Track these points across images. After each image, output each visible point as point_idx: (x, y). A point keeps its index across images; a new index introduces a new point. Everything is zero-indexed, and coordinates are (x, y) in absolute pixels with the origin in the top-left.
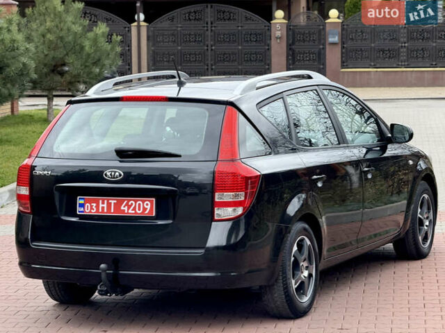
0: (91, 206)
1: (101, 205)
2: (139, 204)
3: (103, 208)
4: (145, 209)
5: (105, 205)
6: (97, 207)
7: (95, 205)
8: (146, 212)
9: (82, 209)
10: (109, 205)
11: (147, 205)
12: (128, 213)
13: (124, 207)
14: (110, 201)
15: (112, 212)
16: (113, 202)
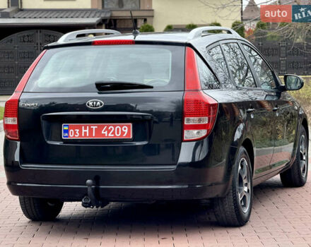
12: (108, 136)
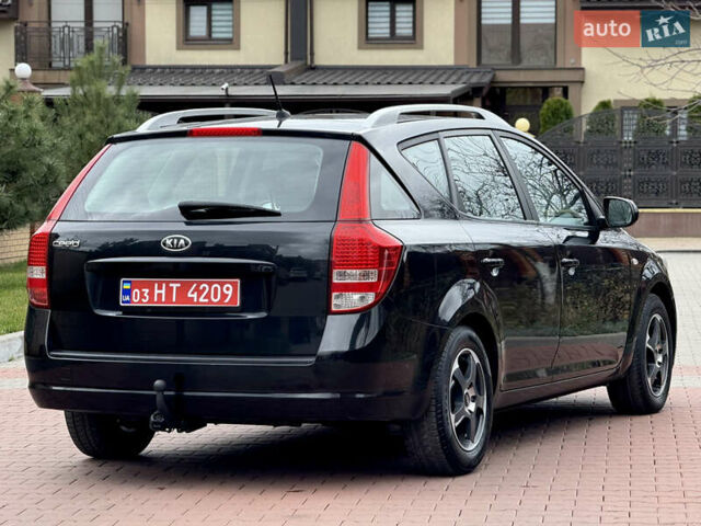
0: (142, 293)
1: (157, 292)
2: (216, 289)
3: (160, 295)
4: (224, 296)
5: (163, 292)
6: (151, 294)
7: (147, 291)
8: (227, 301)
9: (128, 298)
10: (169, 290)
11: (228, 289)
12: (198, 302)
13: (193, 293)
14: (171, 285)
15: (175, 302)
16: (175, 286)
